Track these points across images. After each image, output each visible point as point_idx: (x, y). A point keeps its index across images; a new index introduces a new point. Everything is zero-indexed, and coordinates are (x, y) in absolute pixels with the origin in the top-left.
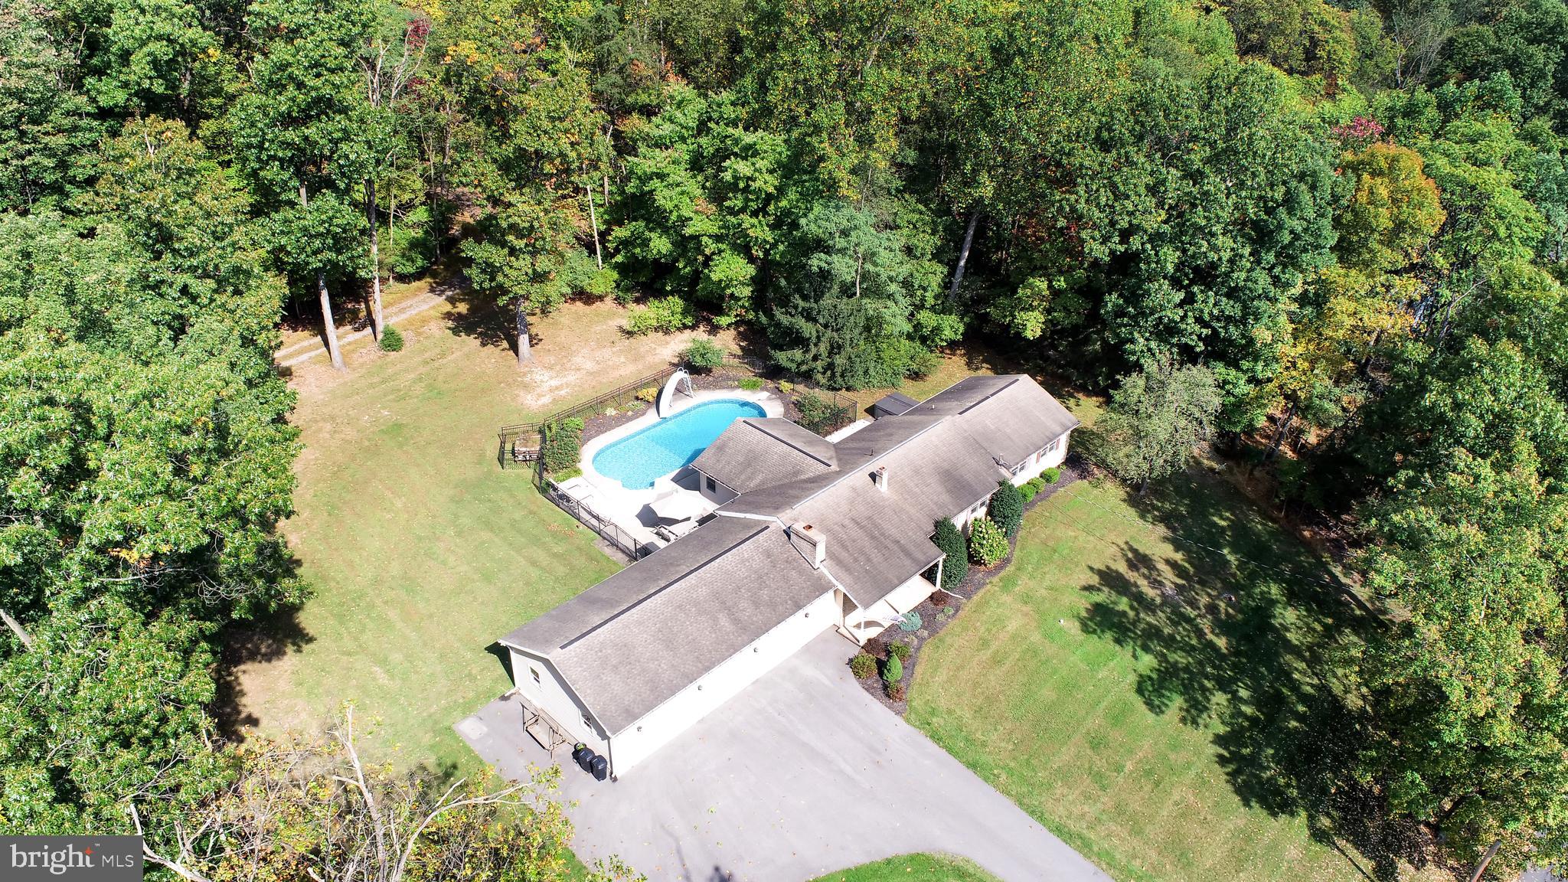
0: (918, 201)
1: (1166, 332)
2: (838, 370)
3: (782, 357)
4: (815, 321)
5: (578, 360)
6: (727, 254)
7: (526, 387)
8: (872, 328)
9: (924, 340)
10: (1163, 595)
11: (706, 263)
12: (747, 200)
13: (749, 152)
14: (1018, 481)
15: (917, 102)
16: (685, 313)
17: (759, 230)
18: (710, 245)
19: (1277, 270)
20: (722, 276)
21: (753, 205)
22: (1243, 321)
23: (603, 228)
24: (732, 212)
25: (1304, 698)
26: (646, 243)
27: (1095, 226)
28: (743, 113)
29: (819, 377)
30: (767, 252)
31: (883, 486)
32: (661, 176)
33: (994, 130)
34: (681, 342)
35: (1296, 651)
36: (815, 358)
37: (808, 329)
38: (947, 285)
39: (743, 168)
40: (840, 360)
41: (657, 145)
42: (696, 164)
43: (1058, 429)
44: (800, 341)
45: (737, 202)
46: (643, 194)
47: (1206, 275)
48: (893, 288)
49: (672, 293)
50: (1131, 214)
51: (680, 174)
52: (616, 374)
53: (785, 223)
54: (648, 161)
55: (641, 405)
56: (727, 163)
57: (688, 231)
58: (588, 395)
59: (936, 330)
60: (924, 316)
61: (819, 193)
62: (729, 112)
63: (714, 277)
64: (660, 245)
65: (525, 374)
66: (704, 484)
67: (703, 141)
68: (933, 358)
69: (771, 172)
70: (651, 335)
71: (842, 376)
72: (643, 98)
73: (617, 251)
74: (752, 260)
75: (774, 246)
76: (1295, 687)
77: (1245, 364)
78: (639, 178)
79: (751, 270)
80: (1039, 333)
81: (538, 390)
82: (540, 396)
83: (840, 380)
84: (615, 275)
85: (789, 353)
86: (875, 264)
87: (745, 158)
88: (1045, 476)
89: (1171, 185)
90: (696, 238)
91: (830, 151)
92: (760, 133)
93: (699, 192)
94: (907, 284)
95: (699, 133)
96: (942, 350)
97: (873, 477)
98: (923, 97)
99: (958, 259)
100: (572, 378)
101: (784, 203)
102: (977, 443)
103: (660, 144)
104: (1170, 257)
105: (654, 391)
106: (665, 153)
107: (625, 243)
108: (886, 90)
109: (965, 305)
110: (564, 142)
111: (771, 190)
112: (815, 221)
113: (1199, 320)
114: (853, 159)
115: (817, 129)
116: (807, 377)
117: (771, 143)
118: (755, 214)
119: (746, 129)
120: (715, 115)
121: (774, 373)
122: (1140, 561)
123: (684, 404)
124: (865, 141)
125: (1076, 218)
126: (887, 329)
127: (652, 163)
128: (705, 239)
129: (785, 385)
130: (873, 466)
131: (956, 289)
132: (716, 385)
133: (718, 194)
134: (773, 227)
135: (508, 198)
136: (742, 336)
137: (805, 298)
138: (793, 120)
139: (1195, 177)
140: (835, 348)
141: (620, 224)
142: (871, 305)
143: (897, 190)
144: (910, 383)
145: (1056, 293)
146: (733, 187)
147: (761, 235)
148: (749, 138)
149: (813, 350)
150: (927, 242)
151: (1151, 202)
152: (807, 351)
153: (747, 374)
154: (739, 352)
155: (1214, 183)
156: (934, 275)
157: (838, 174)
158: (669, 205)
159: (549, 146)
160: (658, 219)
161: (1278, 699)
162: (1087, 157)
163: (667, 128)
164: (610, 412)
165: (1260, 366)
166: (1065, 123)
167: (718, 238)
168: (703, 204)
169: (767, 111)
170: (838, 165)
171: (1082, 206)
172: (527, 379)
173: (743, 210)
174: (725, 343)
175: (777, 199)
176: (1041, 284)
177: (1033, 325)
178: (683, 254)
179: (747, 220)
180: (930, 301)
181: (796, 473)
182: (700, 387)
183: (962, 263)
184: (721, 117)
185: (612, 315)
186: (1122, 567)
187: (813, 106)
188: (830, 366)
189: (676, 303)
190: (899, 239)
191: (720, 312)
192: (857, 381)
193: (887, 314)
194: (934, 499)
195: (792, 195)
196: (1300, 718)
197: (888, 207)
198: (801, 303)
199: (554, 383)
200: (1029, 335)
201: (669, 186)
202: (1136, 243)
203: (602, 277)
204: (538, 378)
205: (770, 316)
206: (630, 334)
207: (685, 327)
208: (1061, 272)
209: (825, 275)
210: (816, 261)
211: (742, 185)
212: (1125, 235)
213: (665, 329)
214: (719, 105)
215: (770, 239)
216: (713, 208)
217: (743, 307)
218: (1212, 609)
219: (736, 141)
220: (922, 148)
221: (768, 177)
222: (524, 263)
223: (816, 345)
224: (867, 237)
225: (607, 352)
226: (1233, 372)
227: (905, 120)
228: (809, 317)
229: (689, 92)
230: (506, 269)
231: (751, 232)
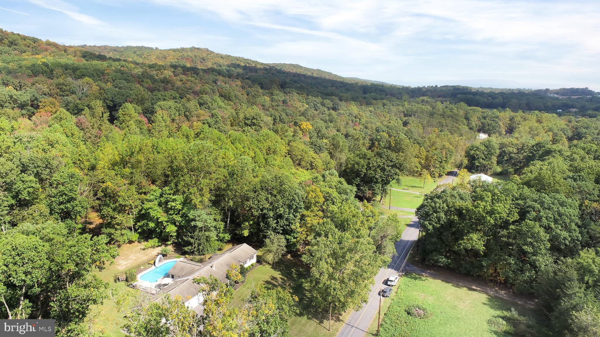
0: (216, 208)
1: (275, 230)
2: (200, 250)
3: (186, 249)
4: (194, 238)
5: (131, 257)
6: (170, 225)
7: (118, 265)
8: (208, 239)
9: (221, 241)
10: (279, 284)
11: (164, 228)
12: (174, 211)
13: (174, 200)
14: (246, 266)
15: (213, 186)
16: (158, 242)
17: (178, 218)
18: (165, 224)
19: (294, 213)
20: (169, 230)
21: (176, 212)
22: (289, 225)
23: (134, 224)
24: (170, 214)
25: (308, 298)
26: (148, 224)
27: (255, 209)
28: (172, 192)
29: (196, 252)
30: (180, 224)
31: (214, 268)
32: (151, 208)
33: (231, 190)
34: (159, 250)
35: (307, 290)
36: (194, 248)
37: (192, 241)
38: (225, 227)
39: (173, 204)
40: (201, 247)
41: (149, 201)
42: (160, 205)
43: (253, 254)
44: (190, 244)
45: (172, 212)
46: (146, 213)
47: (280, 216)
48: (212, 228)
49: (155, 238)
50: (263, 205)
51: (156, 207)
52: (142, 259)
53: (184, 216)
54: (147, 205)
55: (150, 265)
56: (168, 204)
57: (159, 220)
58: (135, 264)
59: (224, 238)
60: (220, 235)
61: (192, 208)
62: (168, 192)
63: (167, 231)
64: (152, 225)
65: (117, 262)
66: (171, 276)
67: (162, 199)
68: (224, 244)
69: (180, 204)
70: (150, 249)
71: (202, 251)
72: (144, 190)
73: (138, 229)
74: (176, 226)
75: (181, 222)
76: (306, 296)
77: (292, 235)
78: (145, 209)
79: (176, 228)
80: (247, 234)
81: (121, 265)
82: (122, 266)
83: (201, 253)
84: (138, 235)
85: (188, 247)
86: (207, 223)
87: (173, 202)
88: (252, 265)
89: (270, 199)
90: (161, 222)
91: (194, 198)
92: (177, 196)
93: (161, 211)
94: (215, 227)
95: (160, 197)
96: (225, 242)
97: (211, 267)
98: (214, 185)
99: (227, 221)
100: (130, 261)
101: (184, 211)
102: (234, 258)
103: (151, 201)
104: (271, 214)
105: (153, 261)
106: (152, 203)
107: (140, 227)
108: (206, 184)
109: (230, 232)
110: (131, 202)
111: (180, 208)
112: (191, 214)
113: (281, 226)
114: (200, 199)
115: (191, 193)
116: (192, 253)
117: (180, 198)
118: (176, 214)
119: (173, 195)
120: (164, 193)
121: (184, 253)
122: (274, 278)
123: (161, 264)
124: (202, 195)
125: (251, 208)
126: (212, 239)
127: (149, 205)
128: (164, 222)
129: (187, 256)
130: (211, 265)
131: (228, 228)
132: (169, 258)
133: (167, 211)
134: (181, 217)
135: (116, 216)
136: (174, 247)
137: (191, 233)
138: (184, 192)
139: (275, 196)
140: (199, 245)
141: (139, 222)
142: (207, 233)
143: (210, 206)
144: (219, 252)
145: (251, 225)
146: (171, 209)
147: (178, 219)
148: (174, 197)
149: (194, 246)
150: (219, 217)
151: (266, 202)
152: (192, 246)
153: (177, 255)
154: (174, 250)
155: (278, 197)
156: (222, 225)
157: (196, 203)
158: (154, 215)
159: (127, 203)
160: (151, 219)
161: (303, 298)
162: (252, 195)
163: (152, 197)
164: (142, 267)
165: (295, 234)
166: (246, 188)
167: (167, 222)
168: (163, 214)
169: (178, 191)
170: (196, 200)
171: (252, 205)
172: (118, 263)
173: (173, 214)
174: (170, 248)
175: (182, 210)
176: (247, 224)
177: (246, 233)
178: (158, 227)
179: (174, 216)
180: (221, 231)
181: (193, 269)
182: (165, 260)
183: (228, 222)
184: (166, 193)
185: (137, 246)
186: (270, 280)
187: (189, 189)
188: (198, 249)
189: (156, 240)
190: (212, 217)
191: (168, 241)
192: (206, 253)
193: (211, 235)
194: (225, 269)
195: (185, 209)
196: (307, 301)
197: (209, 210)
198: (190, 234)
199: (126, 263)
200: (245, 235)
201: (154, 210)
202: (264, 211)
203: (135, 236)
204: (121, 262)
205: (182, 239)
206: (144, 249)
207: (159, 246)
208: (251, 220)
209: (195, 227)
210: (193, 223)
211: (173, 208)
212: (262, 210)
213: (153, 247)
214: (165, 191)
215: (181, 220)
216: (166, 214)
217: (174, 238)
218: (290, 285)
219: (171, 198)
220: (216, 196)
221: (179, 205)
222: (119, 232)
223: (194, 244)
224: (204, 217)
225: (138, 254)
226: (290, 237)
227: (211, 190)
228: (192, 238)
229: (157, 188)
230: (114, 234)
231: (176, 219)
